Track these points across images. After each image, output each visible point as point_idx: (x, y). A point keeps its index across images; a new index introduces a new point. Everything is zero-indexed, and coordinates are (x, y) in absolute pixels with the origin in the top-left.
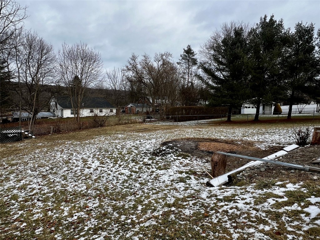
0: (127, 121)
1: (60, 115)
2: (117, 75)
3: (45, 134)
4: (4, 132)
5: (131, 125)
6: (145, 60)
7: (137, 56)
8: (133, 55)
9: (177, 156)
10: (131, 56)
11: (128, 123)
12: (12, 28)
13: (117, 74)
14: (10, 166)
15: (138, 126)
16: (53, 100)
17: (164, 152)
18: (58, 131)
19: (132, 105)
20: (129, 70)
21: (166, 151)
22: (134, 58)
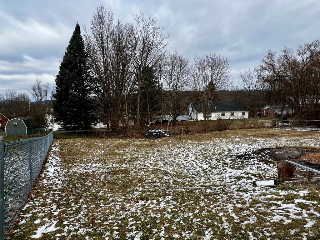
0: (253, 126)
1: (196, 119)
2: (252, 77)
3: (178, 134)
4: (151, 131)
5: (257, 130)
6: (285, 55)
7: (275, 52)
8: (269, 52)
9: (259, 161)
10: (267, 54)
11: (254, 127)
12: (160, 53)
13: (252, 75)
14: (145, 153)
15: (264, 131)
16: (191, 106)
17: (248, 156)
18: (187, 132)
19: (269, 108)
20: (264, 69)
21: (251, 156)
22: (270, 56)
